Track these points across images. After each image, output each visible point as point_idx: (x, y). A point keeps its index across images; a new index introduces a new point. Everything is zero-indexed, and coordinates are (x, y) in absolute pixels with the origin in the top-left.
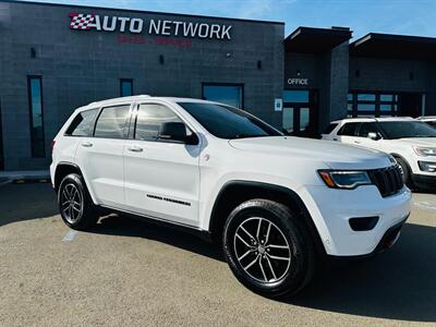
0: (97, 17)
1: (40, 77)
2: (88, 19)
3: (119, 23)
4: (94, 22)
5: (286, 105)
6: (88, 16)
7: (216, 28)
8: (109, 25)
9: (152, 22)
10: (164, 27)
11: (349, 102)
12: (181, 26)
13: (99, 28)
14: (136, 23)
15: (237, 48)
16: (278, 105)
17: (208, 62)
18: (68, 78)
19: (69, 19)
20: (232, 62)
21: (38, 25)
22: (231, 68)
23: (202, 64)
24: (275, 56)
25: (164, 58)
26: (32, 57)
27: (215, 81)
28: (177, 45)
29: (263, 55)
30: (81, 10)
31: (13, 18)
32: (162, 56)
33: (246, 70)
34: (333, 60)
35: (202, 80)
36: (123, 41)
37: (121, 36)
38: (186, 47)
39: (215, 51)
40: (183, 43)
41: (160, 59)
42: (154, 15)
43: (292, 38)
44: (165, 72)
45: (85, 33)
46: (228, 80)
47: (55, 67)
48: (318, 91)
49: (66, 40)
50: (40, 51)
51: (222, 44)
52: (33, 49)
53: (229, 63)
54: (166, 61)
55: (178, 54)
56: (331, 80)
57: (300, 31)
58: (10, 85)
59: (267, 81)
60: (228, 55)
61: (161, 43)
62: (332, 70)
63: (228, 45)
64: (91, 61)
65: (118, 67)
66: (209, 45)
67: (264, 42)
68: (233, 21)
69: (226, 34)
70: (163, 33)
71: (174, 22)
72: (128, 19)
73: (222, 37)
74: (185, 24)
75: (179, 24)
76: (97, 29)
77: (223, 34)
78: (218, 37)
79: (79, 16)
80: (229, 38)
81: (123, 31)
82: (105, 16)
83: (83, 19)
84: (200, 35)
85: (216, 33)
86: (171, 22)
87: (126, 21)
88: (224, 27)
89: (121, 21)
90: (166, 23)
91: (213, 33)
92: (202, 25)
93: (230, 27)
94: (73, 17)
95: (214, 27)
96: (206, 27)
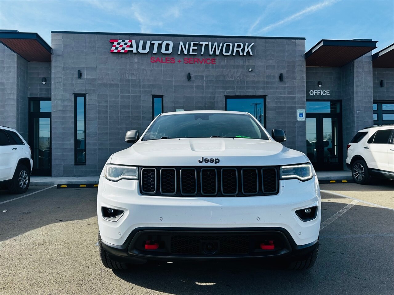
0: (134, 42)
1: (84, 95)
2: (126, 44)
3: (152, 45)
4: (131, 46)
5: (309, 115)
6: (127, 41)
7: (239, 46)
8: (144, 48)
9: (181, 44)
10: (192, 48)
11: (374, 112)
12: (207, 46)
13: (135, 51)
14: (168, 45)
15: (259, 63)
16: (301, 115)
17: (232, 77)
18: (107, 95)
19: (110, 44)
20: (254, 76)
21: (85, 50)
22: (253, 82)
23: (226, 79)
24: (296, 68)
25: (191, 75)
26: (79, 78)
27: (238, 94)
28: (203, 63)
29: (284, 68)
30: (121, 36)
31: (65, 46)
32: (189, 74)
33: (268, 83)
34: (356, 71)
35: (225, 94)
36: (156, 62)
37: (154, 57)
38: (211, 64)
39: (238, 67)
40: (208, 61)
41: (188, 76)
42: (183, 37)
43: (313, 51)
44: (192, 87)
45: (124, 56)
46: (250, 93)
47: (97, 86)
48: (340, 101)
49: (107, 62)
50: (85, 72)
51: (245, 60)
52: (80, 71)
53: (251, 78)
54: (193, 78)
55: (204, 71)
56: (355, 91)
57: (322, 44)
58: (60, 102)
59: (289, 93)
60: (250, 70)
61: (189, 62)
62: (355, 81)
63: (251, 61)
64: (127, 80)
65: (151, 85)
66: (232, 62)
67: (286, 56)
68: (255, 39)
69: (248, 51)
70: (191, 53)
71: (201, 43)
72: (160, 42)
73: (245, 54)
74: (210, 44)
75: (205, 44)
76: (134, 52)
77: (246, 51)
78: (241, 54)
79: (118, 42)
80: (251, 54)
81: (156, 53)
82: (140, 41)
83: (122, 44)
84: (224, 53)
85: (239, 50)
86: (197, 43)
87: (159, 44)
88: (247, 44)
89: (154, 44)
90: (194, 44)
91: (237, 50)
92: (226, 44)
93: (252, 44)
94: (113, 43)
95: (237, 45)
96: (230, 45)
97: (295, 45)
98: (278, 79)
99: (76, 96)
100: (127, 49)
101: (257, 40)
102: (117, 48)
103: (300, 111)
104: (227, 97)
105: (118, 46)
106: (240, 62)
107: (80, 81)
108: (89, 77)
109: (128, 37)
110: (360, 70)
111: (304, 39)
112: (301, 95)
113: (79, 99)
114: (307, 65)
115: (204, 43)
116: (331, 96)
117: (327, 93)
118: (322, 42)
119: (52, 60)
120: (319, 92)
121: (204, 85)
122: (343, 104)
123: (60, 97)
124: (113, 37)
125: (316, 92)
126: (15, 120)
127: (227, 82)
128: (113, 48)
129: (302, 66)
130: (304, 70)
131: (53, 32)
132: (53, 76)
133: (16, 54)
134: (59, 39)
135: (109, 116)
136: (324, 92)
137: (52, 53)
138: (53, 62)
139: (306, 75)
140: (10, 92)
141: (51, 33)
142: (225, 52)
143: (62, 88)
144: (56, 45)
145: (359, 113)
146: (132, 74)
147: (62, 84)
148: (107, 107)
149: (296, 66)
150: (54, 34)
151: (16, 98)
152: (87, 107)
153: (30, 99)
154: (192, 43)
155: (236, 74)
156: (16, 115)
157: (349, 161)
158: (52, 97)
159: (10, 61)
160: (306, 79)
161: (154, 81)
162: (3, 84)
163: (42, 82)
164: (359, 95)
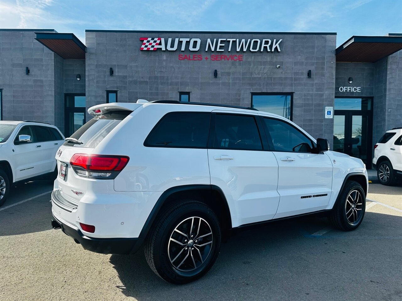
0: (163, 40)
1: (116, 92)
2: (155, 42)
3: (180, 43)
4: (160, 44)
5: (337, 113)
6: (156, 39)
7: (267, 43)
8: (172, 46)
9: (209, 40)
10: (219, 45)
12: (234, 42)
13: (164, 49)
14: (195, 42)
15: (288, 59)
16: (329, 113)
17: (259, 74)
18: (137, 92)
19: (140, 42)
20: (282, 73)
21: (116, 48)
22: (281, 78)
23: (253, 76)
24: (325, 65)
26: (110, 75)
27: (264, 91)
28: (230, 60)
29: (313, 64)
30: (150, 34)
31: (98, 44)
32: (216, 71)
33: (296, 79)
34: (389, 67)
35: (251, 90)
36: (184, 59)
37: (182, 54)
38: (238, 61)
39: (265, 63)
40: (235, 58)
41: (214, 73)
42: (210, 34)
43: (345, 47)
44: (218, 84)
45: (153, 53)
46: (277, 89)
47: (128, 83)
48: (372, 98)
50: (117, 70)
51: (272, 56)
52: (112, 68)
53: (279, 74)
54: (219, 75)
55: (230, 68)
56: (387, 88)
57: (353, 41)
58: (93, 99)
59: (318, 90)
60: (278, 66)
61: (216, 59)
62: (388, 78)
63: (279, 57)
64: (156, 78)
65: (179, 82)
66: (259, 58)
67: (315, 52)
68: (284, 35)
69: (276, 47)
70: (218, 50)
71: (228, 40)
72: (188, 40)
73: (273, 50)
74: (238, 40)
75: (233, 41)
76: (162, 50)
77: (274, 47)
78: (269, 50)
79: (148, 40)
80: (279, 50)
81: (184, 50)
82: (169, 39)
83: (152, 42)
84: (251, 49)
85: (266, 47)
86: (225, 39)
87: (187, 41)
88: (275, 41)
89: (182, 42)
90: (221, 41)
91: (264, 47)
92: (254, 40)
93: (281, 40)
94: (143, 41)
95: (265, 41)
96: (257, 42)
97: (326, 40)
98: (306, 76)
99: (108, 92)
100: (156, 47)
101: (286, 35)
102: (146, 46)
103: (327, 109)
104: (253, 94)
105: (147, 44)
106: (268, 58)
107: (111, 78)
108: (120, 74)
109: (157, 35)
110: (394, 67)
111: (335, 34)
112: (329, 92)
113: (110, 95)
114: (337, 60)
115: (231, 40)
116: (362, 93)
117: (358, 89)
118: (354, 39)
119: (86, 58)
120: (349, 88)
121: (231, 81)
122: (375, 101)
123: (93, 94)
124: (143, 35)
125: (346, 88)
126: (53, 115)
127: (254, 78)
128: (143, 46)
129: (332, 62)
130: (334, 66)
131: (87, 31)
132: (87, 74)
133: (53, 53)
134: (93, 38)
136: (355, 88)
137: (86, 51)
138: (87, 60)
139: (336, 72)
140: (48, 89)
141: (86, 32)
142: (253, 49)
143: (95, 85)
144: (90, 43)
145: (390, 111)
146: (160, 71)
147: (95, 81)
149: (325, 63)
150: (87, 32)
151: (53, 94)
153: (66, 95)
154: (220, 40)
155: (263, 71)
156: (54, 110)
157: (375, 161)
158: (86, 93)
159: (49, 59)
160: (336, 76)
161: (182, 78)
162: (42, 81)
163: (77, 78)
164: (392, 92)
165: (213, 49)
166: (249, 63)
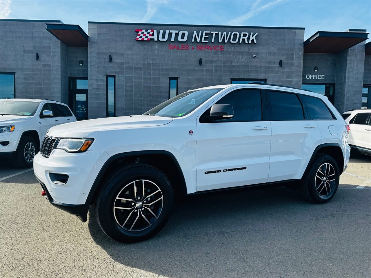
0: (155, 31)
1: (114, 76)
2: (149, 33)
3: (170, 34)
4: (153, 35)
6: (149, 31)
7: (245, 35)
8: (163, 37)
9: (195, 33)
10: (204, 36)
11: (364, 95)
12: (217, 35)
14: (183, 34)
15: (262, 50)
17: (237, 62)
18: (133, 76)
19: (135, 33)
20: (257, 62)
21: (115, 38)
22: (256, 67)
23: (232, 64)
24: (295, 55)
25: (202, 60)
26: (110, 62)
27: (242, 77)
28: (213, 50)
29: (284, 55)
30: (145, 26)
31: (99, 34)
33: (269, 68)
34: (349, 58)
35: (231, 77)
36: (173, 48)
37: (172, 44)
38: (220, 51)
39: (243, 53)
40: (218, 48)
41: (200, 61)
42: (196, 27)
43: (311, 40)
44: (203, 71)
45: (146, 43)
46: (253, 76)
47: (124, 69)
48: (334, 85)
49: (133, 49)
50: (115, 57)
51: (249, 47)
52: (111, 55)
53: (255, 63)
54: (203, 63)
55: (213, 57)
56: (347, 76)
58: (94, 82)
59: (288, 77)
60: (254, 56)
61: (201, 49)
62: (347, 67)
63: (255, 48)
64: (149, 64)
65: (168, 68)
66: (238, 49)
67: (286, 45)
68: (259, 29)
69: (253, 39)
70: (203, 41)
71: (212, 32)
72: (177, 32)
73: (250, 42)
74: (220, 33)
75: (216, 33)
76: (155, 40)
77: (251, 39)
78: (246, 42)
79: (142, 31)
80: (255, 42)
81: (173, 41)
82: (161, 30)
83: (146, 33)
84: (231, 41)
85: (244, 39)
86: (209, 32)
87: (176, 33)
88: (252, 34)
89: (172, 33)
90: (206, 33)
91: (243, 39)
92: (234, 33)
93: (257, 33)
94: (138, 32)
95: (244, 34)
96: (237, 34)
97: (295, 34)
98: (278, 65)
99: (108, 76)
100: (150, 37)
101: (261, 30)
102: (141, 37)
104: (232, 80)
105: (142, 35)
106: (245, 49)
107: (110, 64)
108: (118, 61)
109: (150, 27)
110: (353, 58)
111: (304, 29)
112: (297, 79)
113: (109, 79)
114: (304, 52)
115: (214, 33)
116: (325, 80)
117: (322, 77)
118: (319, 34)
119: (88, 46)
120: (315, 76)
121: (213, 69)
122: (336, 87)
123: (94, 77)
124: (138, 27)
125: (312, 76)
126: (60, 95)
127: (234, 66)
129: (300, 53)
130: (302, 57)
131: (89, 22)
132: (89, 60)
133: (60, 41)
134: (94, 29)
135: (133, 94)
136: (320, 76)
137: (88, 40)
138: (89, 48)
139: (303, 62)
140: (55, 73)
142: (233, 41)
143: (96, 70)
144: (92, 33)
145: (349, 96)
146: (153, 59)
147: (96, 66)
148: (132, 86)
149: (295, 53)
150: (90, 24)
151: (60, 77)
152: (116, 86)
153: (70, 78)
154: (204, 32)
155: (241, 60)
156: (60, 91)
158: (88, 77)
159: (56, 47)
160: (303, 65)
161: (171, 65)
162: (50, 66)
163: (80, 64)
164: (351, 80)
165: (198, 40)
166: (230, 53)
